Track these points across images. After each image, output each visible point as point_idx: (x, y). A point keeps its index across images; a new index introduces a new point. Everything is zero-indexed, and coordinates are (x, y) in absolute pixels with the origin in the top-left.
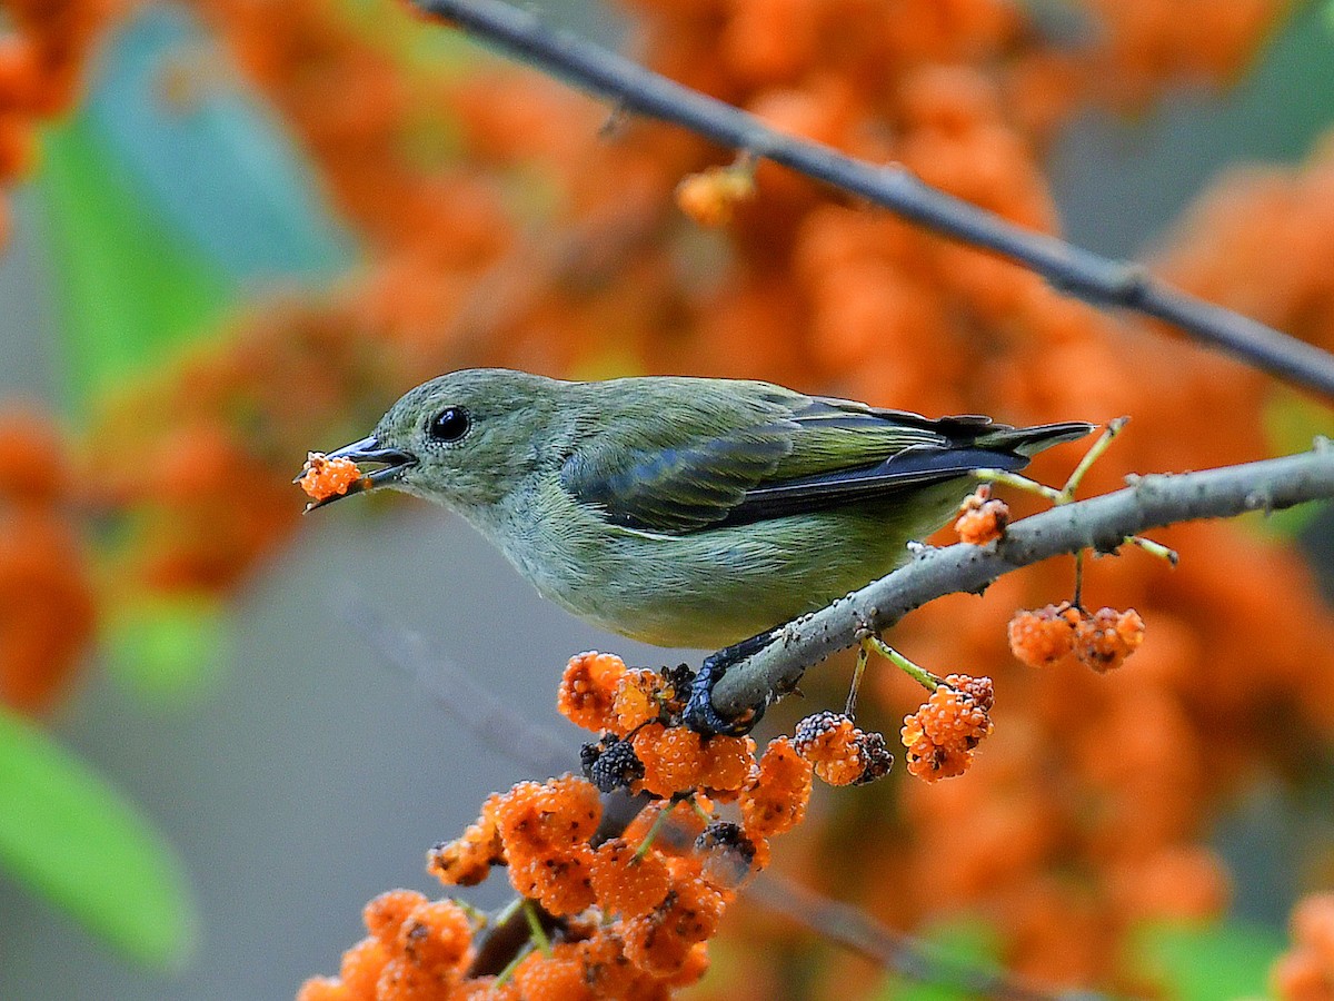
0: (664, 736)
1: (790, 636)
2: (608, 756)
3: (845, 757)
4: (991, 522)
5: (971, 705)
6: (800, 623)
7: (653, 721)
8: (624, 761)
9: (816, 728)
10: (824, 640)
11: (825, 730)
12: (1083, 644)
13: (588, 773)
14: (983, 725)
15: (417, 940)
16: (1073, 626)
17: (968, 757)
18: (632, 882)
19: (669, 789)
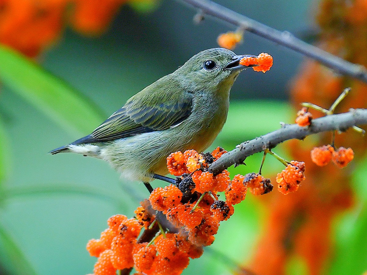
0: (202, 174)
1: (242, 147)
2: (184, 181)
3: (259, 187)
4: (307, 120)
5: (298, 171)
6: (245, 143)
7: (199, 169)
8: (189, 183)
9: (250, 178)
10: (253, 149)
11: (253, 178)
12: (335, 159)
13: (178, 186)
14: (302, 177)
15: (124, 231)
16: (331, 152)
17: (297, 186)
18: (190, 218)
19: (203, 191)
